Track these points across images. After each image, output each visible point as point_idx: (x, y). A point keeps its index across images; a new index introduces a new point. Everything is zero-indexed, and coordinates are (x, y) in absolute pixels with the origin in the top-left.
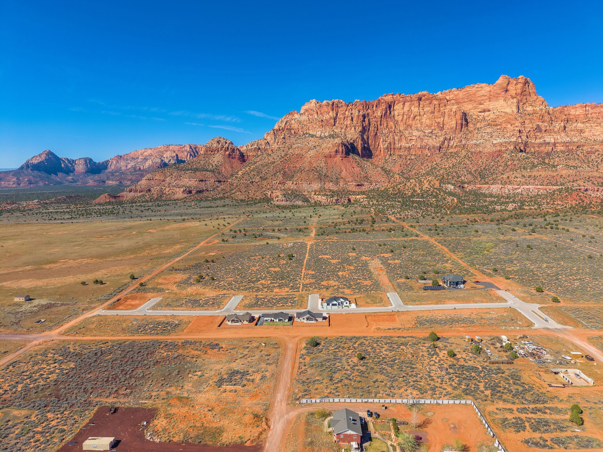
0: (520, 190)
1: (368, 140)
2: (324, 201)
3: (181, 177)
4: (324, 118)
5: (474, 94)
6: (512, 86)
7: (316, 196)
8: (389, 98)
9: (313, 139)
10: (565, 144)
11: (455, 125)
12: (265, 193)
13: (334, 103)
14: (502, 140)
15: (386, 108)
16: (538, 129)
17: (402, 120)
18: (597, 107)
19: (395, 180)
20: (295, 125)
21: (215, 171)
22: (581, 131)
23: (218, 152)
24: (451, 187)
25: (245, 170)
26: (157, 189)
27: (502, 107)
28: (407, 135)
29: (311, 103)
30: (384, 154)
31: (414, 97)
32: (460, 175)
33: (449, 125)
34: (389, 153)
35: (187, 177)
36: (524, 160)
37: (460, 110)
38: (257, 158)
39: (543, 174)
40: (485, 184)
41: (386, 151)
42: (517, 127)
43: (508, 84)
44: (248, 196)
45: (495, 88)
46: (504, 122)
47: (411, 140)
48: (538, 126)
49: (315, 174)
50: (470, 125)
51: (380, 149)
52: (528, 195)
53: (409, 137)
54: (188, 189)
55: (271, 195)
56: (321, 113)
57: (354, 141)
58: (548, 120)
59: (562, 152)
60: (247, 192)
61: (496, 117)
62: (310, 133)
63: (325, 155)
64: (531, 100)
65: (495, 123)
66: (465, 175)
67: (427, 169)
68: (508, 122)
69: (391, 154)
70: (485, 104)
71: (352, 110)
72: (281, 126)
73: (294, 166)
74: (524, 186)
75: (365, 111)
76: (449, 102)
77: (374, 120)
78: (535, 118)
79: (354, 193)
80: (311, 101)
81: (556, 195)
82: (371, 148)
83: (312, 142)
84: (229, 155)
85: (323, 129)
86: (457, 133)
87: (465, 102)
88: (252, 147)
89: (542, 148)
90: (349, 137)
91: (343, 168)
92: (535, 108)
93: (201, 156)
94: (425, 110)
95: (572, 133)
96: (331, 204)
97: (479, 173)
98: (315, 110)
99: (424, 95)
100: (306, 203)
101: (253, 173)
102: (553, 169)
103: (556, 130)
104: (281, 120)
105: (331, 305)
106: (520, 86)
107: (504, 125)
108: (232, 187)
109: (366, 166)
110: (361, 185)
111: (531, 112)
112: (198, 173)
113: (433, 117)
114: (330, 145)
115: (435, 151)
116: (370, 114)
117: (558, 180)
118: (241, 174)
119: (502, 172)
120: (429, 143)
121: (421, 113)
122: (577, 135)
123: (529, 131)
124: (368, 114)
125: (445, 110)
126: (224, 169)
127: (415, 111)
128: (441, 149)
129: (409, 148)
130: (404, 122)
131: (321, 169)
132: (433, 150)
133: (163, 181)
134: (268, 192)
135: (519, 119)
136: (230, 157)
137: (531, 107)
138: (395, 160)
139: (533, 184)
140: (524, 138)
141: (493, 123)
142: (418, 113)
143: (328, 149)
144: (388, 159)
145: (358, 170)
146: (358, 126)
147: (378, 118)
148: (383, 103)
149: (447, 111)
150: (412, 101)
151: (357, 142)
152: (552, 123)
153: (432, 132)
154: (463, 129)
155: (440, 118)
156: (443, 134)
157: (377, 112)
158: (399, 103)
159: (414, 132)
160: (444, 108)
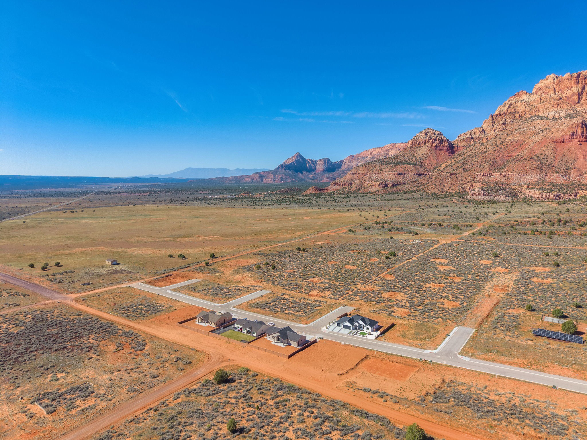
2: (537, 196)
3: (382, 170)
4: (564, 95)
9: (542, 122)
12: (463, 186)
13: (580, 74)
20: (521, 108)
21: (419, 164)
23: (425, 144)
25: (450, 162)
26: (357, 183)
29: (547, 79)
35: (387, 171)
38: (468, 149)
44: (442, 189)
49: (534, 163)
54: (384, 183)
55: (470, 188)
56: (561, 90)
60: (442, 185)
62: (540, 115)
63: (554, 140)
72: (502, 111)
73: (510, 155)
80: (547, 77)
83: (540, 125)
84: (436, 146)
85: (559, 108)
88: (465, 137)
91: (580, 155)
93: (407, 149)
98: (552, 87)
100: (511, 198)
101: (457, 164)
104: (504, 104)
105: (342, 326)
108: (430, 180)
112: (398, 167)
114: (565, 127)
118: (445, 166)
126: (428, 162)
131: (545, 157)
133: (365, 175)
134: (467, 186)
136: (438, 149)
143: (561, 133)
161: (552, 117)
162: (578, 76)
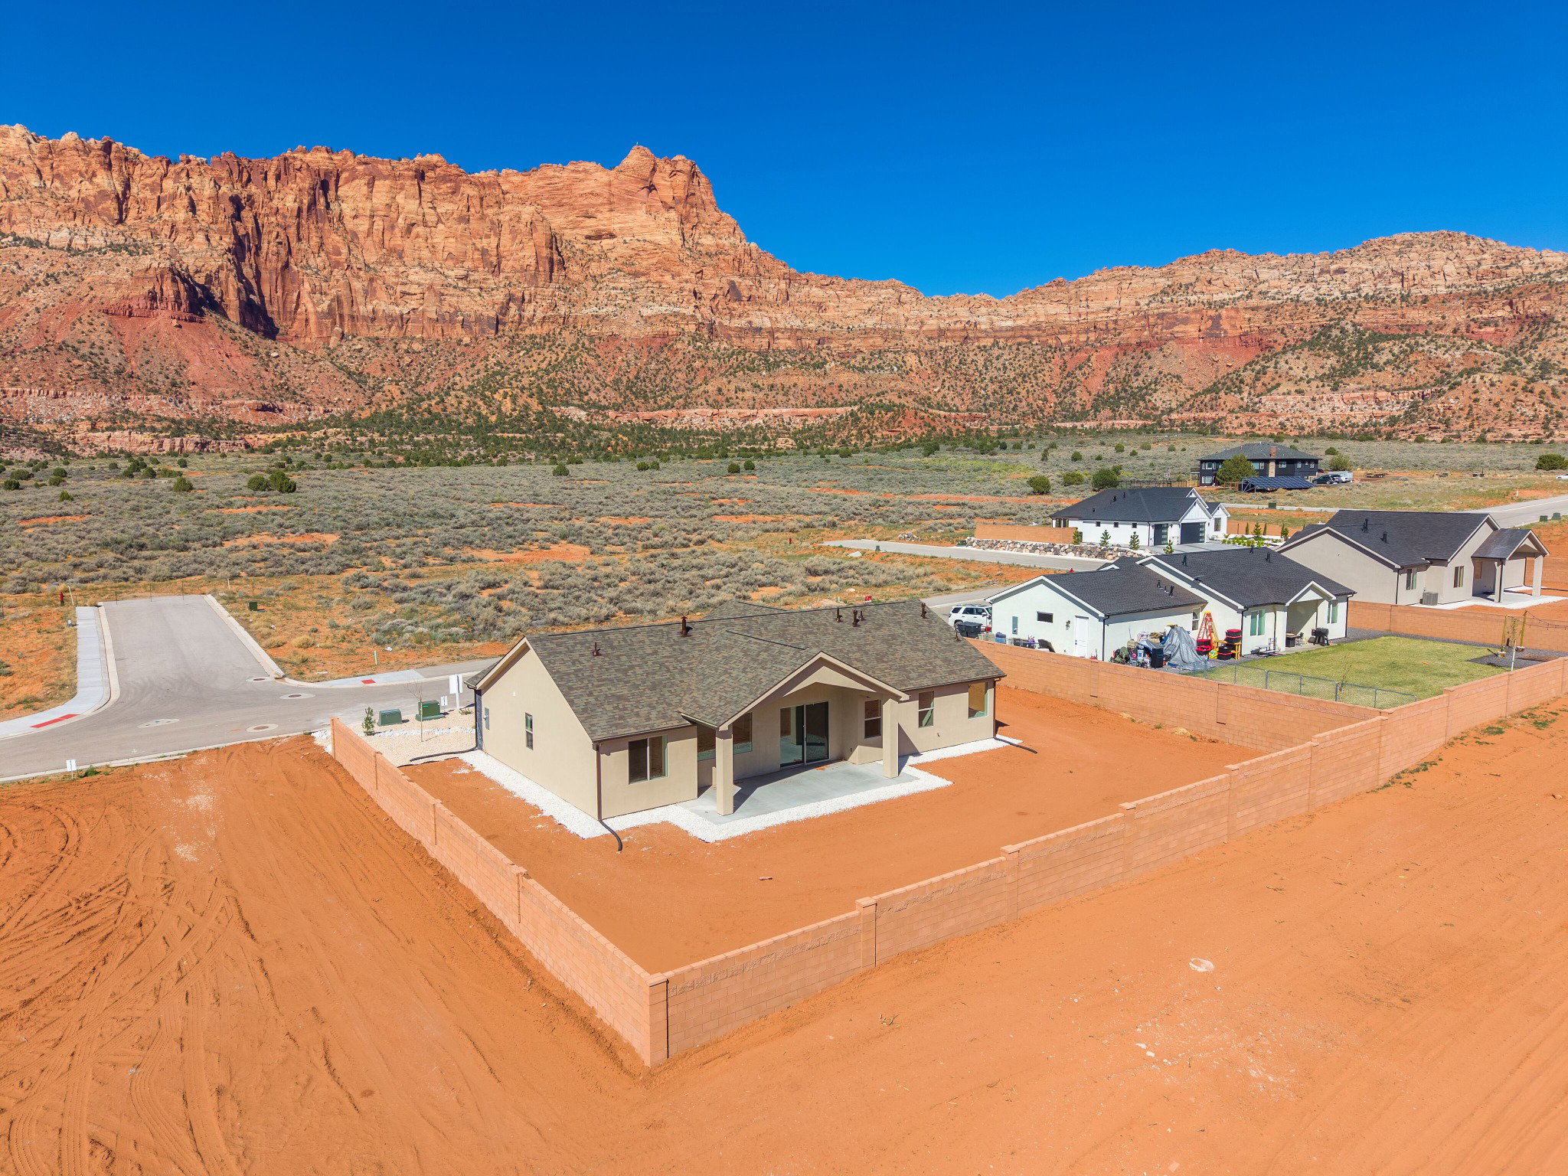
0: (758, 421)
1: (258, 283)
4: (74, 193)
5: (569, 187)
6: (663, 178)
7: (100, 437)
8: (319, 158)
9: (37, 252)
10: (792, 331)
11: (533, 261)
13: (109, 145)
14: (665, 309)
15: (314, 189)
16: (733, 291)
17: (370, 233)
22: (820, 307)
24: (578, 414)
27: (645, 230)
28: (392, 280)
30: (321, 332)
31: (403, 166)
32: (584, 390)
33: (515, 260)
34: (337, 328)
36: (730, 357)
37: (544, 219)
39: (801, 380)
40: (666, 408)
41: (328, 322)
42: (687, 282)
43: (654, 170)
45: (622, 176)
46: (653, 268)
47: (404, 293)
48: (732, 285)
49: (76, 362)
50: (573, 267)
51: (304, 317)
53: (397, 284)
56: (58, 176)
57: (209, 278)
58: (752, 271)
61: (633, 252)
62: (20, 234)
63: (104, 307)
64: (709, 220)
65: (633, 268)
66: (598, 390)
67: (476, 377)
68: (664, 266)
69: (343, 334)
70: (599, 216)
71: (188, 175)
74: (766, 411)
75: (238, 185)
76: (507, 196)
77: (273, 219)
78: (723, 265)
81: (864, 420)
82: (272, 309)
83: (35, 260)
85: (78, 221)
86: (541, 284)
87: (544, 207)
90: (190, 262)
91: (188, 354)
92: (720, 241)
94: (438, 210)
95: (804, 309)
97: (629, 387)
98: (29, 162)
99: (434, 167)
102: (818, 370)
103: (770, 298)
106: (681, 179)
107: (655, 276)
109: (274, 354)
110: (273, 410)
111: (713, 250)
113: (467, 233)
114: (120, 274)
115: (483, 331)
116: (260, 199)
117: (836, 396)
119: (688, 386)
120: (462, 307)
121: (427, 218)
123: (716, 296)
124: (249, 197)
125: (501, 217)
127: (407, 208)
128: (500, 327)
129: (403, 320)
130: (377, 239)
131: (95, 351)
132: (476, 329)
135: (690, 262)
137: (710, 237)
138: (360, 351)
139: (786, 404)
140: (706, 311)
141: (626, 268)
142: (421, 218)
143: (117, 289)
144: (335, 349)
145: (250, 366)
146: (219, 231)
147: (288, 215)
148: (299, 170)
149: (507, 218)
150: (396, 178)
151: (220, 284)
152: (760, 282)
153: (467, 277)
154: (555, 274)
155: (488, 236)
156: (502, 285)
157: (281, 196)
158: (353, 178)
159: (411, 271)
160: (496, 209)
161: (65, 244)
162: (107, 148)
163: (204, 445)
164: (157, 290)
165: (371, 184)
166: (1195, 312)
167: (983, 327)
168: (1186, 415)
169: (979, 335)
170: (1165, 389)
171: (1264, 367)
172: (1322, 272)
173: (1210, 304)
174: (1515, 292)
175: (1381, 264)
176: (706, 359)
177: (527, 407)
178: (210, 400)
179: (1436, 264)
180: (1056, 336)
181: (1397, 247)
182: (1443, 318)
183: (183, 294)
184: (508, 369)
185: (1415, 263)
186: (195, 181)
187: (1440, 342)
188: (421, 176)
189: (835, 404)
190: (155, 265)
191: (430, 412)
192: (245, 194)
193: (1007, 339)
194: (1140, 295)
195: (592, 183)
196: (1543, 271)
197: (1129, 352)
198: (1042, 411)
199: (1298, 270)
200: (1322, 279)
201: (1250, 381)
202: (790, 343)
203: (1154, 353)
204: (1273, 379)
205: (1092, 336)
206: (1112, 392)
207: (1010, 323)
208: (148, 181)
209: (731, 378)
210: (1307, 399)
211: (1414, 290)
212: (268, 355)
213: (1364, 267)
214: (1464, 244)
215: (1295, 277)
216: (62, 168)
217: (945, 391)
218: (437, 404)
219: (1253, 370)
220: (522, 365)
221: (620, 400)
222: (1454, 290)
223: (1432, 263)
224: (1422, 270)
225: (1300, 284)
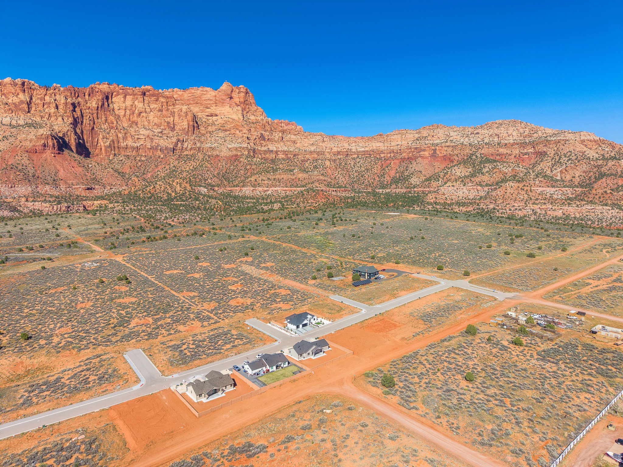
0: (269, 192)
1: (82, 135)
2: (47, 209)
5: (200, 97)
6: (235, 94)
7: (30, 204)
8: (104, 87)
10: (284, 151)
11: (187, 127)
14: (236, 145)
15: (103, 99)
16: (262, 137)
17: (125, 115)
18: (289, 124)
19: (134, 183)
22: (294, 142)
24: (204, 190)
27: (229, 114)
28: (133, 133)
30: (106, 153)
31: (137, 90)
32: (206, 178)
33: (180, 126)
34: (113, 152)
37: (191, 111)
39: (285, 177)
40: (236, 187)
41: (109, 149)
42: (245, 134)
43: (232, 91)
45: (220, 93)
46: (232, 128)
47: (138, 138)
48: (262, 134)
49: (18, 173)
50: (202, 128)
51: (100, 147)
52: (279, 196)
53: (135, 135)
57: (64, 134)
58: (269, 129)
59: (283, 159)
63: (26, 150)
64: (253, 109)
65: (224, 128)
66: (211, 178)
67: (166, 172)
68: (236, 127)
69: (115, 154)
70: (212, 108)
71: (55, 95)
74: (272, 188)
75: (74, 98)
76: (177, 102)
77: (88, 111)
78: (258, 127)
79: (87, 199)
81: (306, 195)
82: (88, 145)
85: (13, 114)
86: (190, 135)
87: (191, 104)
89: (267, 155)
90: (56, 129)
91: (58, 167)
92: (257, 118)
94: (151, 107)
95: (288, 143)
96: (59, 212)
97: (223, 177)
99: (149, 91)
100: (17, 214)
102: (291, 173)
103: (276, 139)
106: (242, 95)
107: (233, 132)
109: (90, 166)
110: (91, 189)
111: (254, 121)
113: (162, 116)
114: (31, 136)
115: (168, 153)
116: (82, 103)
117: (298, 183)
119: (245, 176)
120: (160, 144)
121: (147, 110)
122: (292, 145)
123: (256, 139)
124: (78, 103)
125: (175, 110)
127: (139, 106)
128: (175, 151)
129: (138, 149)
130: (127, 118)
131: (24, 167)
132: (166, 152)
135: (246, 126)
137: (253, 116)
138: (122, 160)
139: (279, 186)
140: (252, 144)
141: (222, 128)
142: (144, 110)
143: (30, 142)
144: (112, 160)
145: (81, 171)
146: (67, 116)
147: (93, 109)
148: (97, 92)
149: (177, 110)
150: (134, 95)
151: (68, 137)
152: (272, 133)
153: (162, 132)
154: (195, 131)
155: (170, 117)
156: (175, 135)
157: (91, 102)
158: (118, 94)
159: (141, 130)
160: (173, 107)
161: (9, 123)
162: (23, 84)
163: (69, 207)
164: (46, 143)
165: (125, 97)
166: (428, 147)
167: (353, 151)
168: (419, 189)
169: (352, 153)
170: (415, 177)
171: (447, 172)
172: (471, 134)
173: (433, 144)
174: (535, 143)
175: (491, 132)
176: (252, 165)
177: (185, 188)
178: (68, 186)
179: (510, 132)
180: (379, 154)
181: (497, 125)
182: (512, 151)
183: (56, 144)
184: (178, 169)
185: (502, 131)
186: (58, 97)
187: (505, 164)
188: (144, 94)
189: (297, 186)
190: (45, 133)
191: (150, 193)
192: (77, 102)
193: (362, 155)
194: (409, 140)
195: (209, 96)
196: (545, 135)
197: (405, 161)
198: (373, 184)
199: (463, 133)
200: (471, 136)
201: (442, 177)
202: (283, 156)
203: (413, 162)
204: (450, 176)
205: (392, 155)
206: (398, 177)
207: (363, 149)
208: (39, 96)
209: (260, 175)
210: (455, 189)
211: (502, 141)
212: (88, 166)
213: (486, 132)
214: (520, 125)
215: (462, 135)
216: (5, 91)
217: (339, 176)
218: (152, 188)
219: (444, 172)
220: (183, 167)
221: (220, 183)
222: (515, 141)
223: (508, 132)
224: (505, 134)
225: (464, 138)
